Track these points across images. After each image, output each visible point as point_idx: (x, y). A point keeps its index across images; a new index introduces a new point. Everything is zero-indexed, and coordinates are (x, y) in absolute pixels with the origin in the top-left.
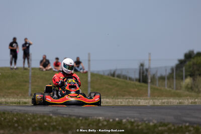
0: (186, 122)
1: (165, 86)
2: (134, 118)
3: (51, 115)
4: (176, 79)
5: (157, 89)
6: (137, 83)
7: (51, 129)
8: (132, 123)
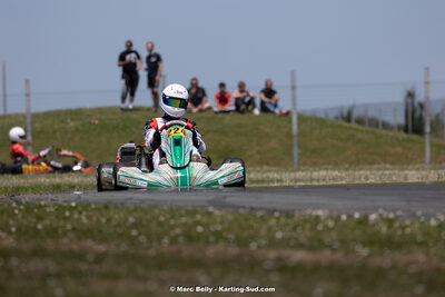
2: (394, 210)
3: (211, 209)
7: (212, 239)
8: (390, 222)
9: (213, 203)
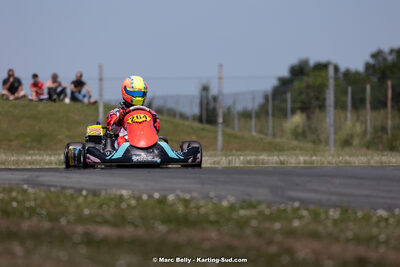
0: (293, 200)
1: (250, 131)
2: (189, 192)
3: (25, 187)
4: (273, 115)
5: (236, 137)
6: (197, 125)
7: (26, 214)
8: (186, 202)
9: (27, 182)
